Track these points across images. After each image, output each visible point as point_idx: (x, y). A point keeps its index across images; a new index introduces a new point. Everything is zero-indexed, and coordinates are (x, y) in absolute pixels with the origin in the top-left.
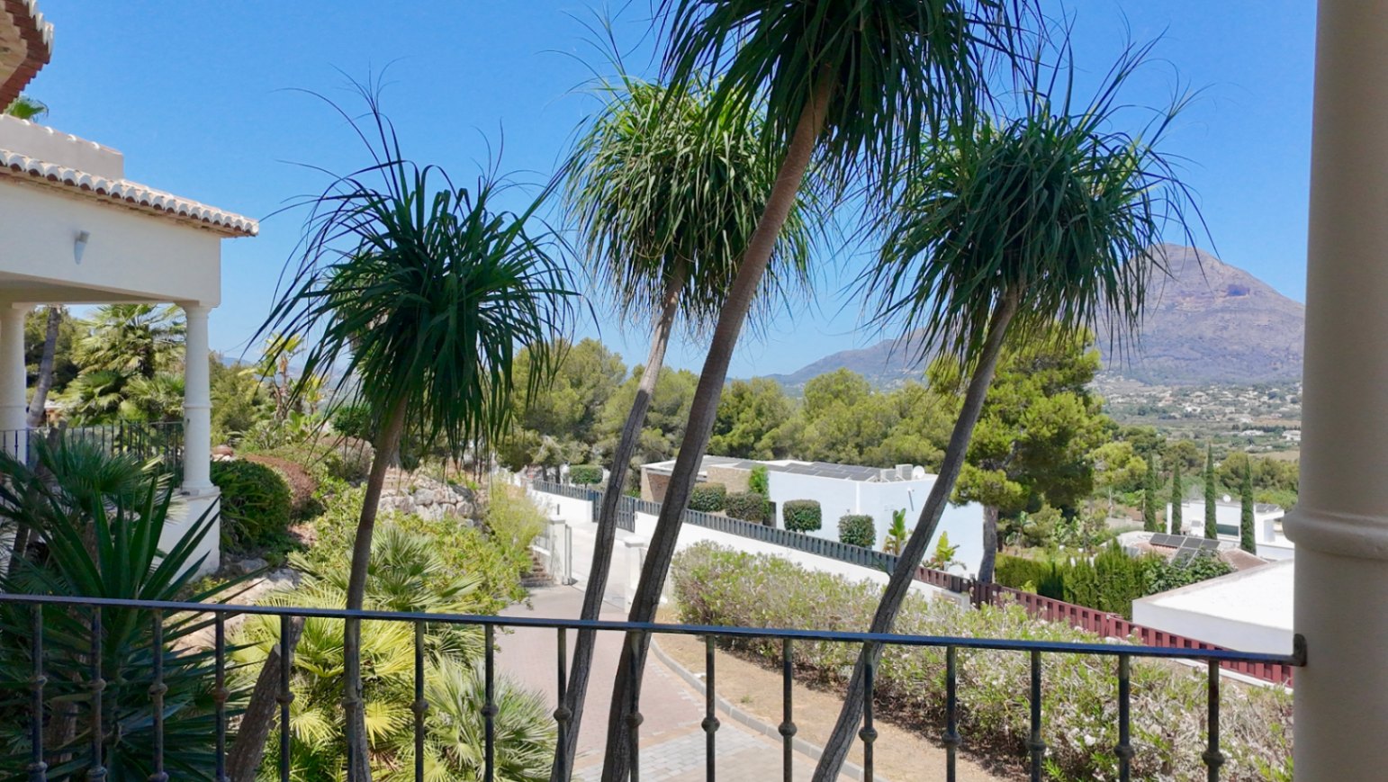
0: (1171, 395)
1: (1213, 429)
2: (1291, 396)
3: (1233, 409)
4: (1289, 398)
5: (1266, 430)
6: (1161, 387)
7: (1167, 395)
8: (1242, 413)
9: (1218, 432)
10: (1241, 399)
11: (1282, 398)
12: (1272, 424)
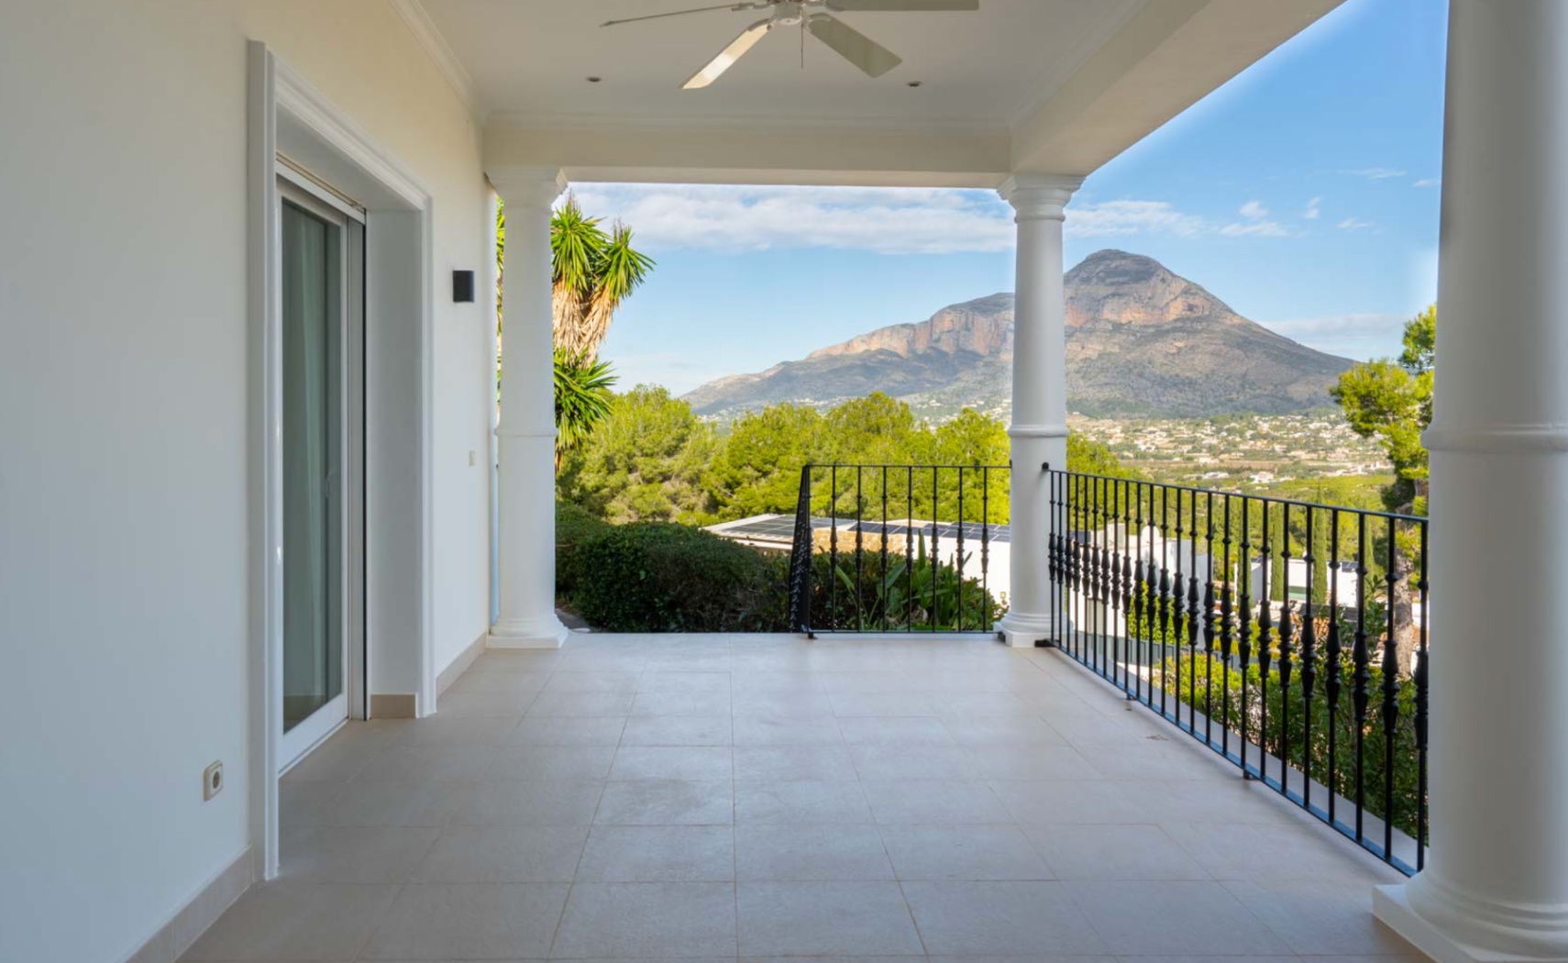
0: (1122, 432)
1: (1173, 471)
2: (1252, 432)
3: (1190, 447)
4: (1249, 434)
5: (1230, 471)
6: (1110, 422)
7: (1118, 430)
8: (1200, 452)
9: (1180, 474)
10: (1198, 435)
11: (1242, 434)
12: (1236, 465)
